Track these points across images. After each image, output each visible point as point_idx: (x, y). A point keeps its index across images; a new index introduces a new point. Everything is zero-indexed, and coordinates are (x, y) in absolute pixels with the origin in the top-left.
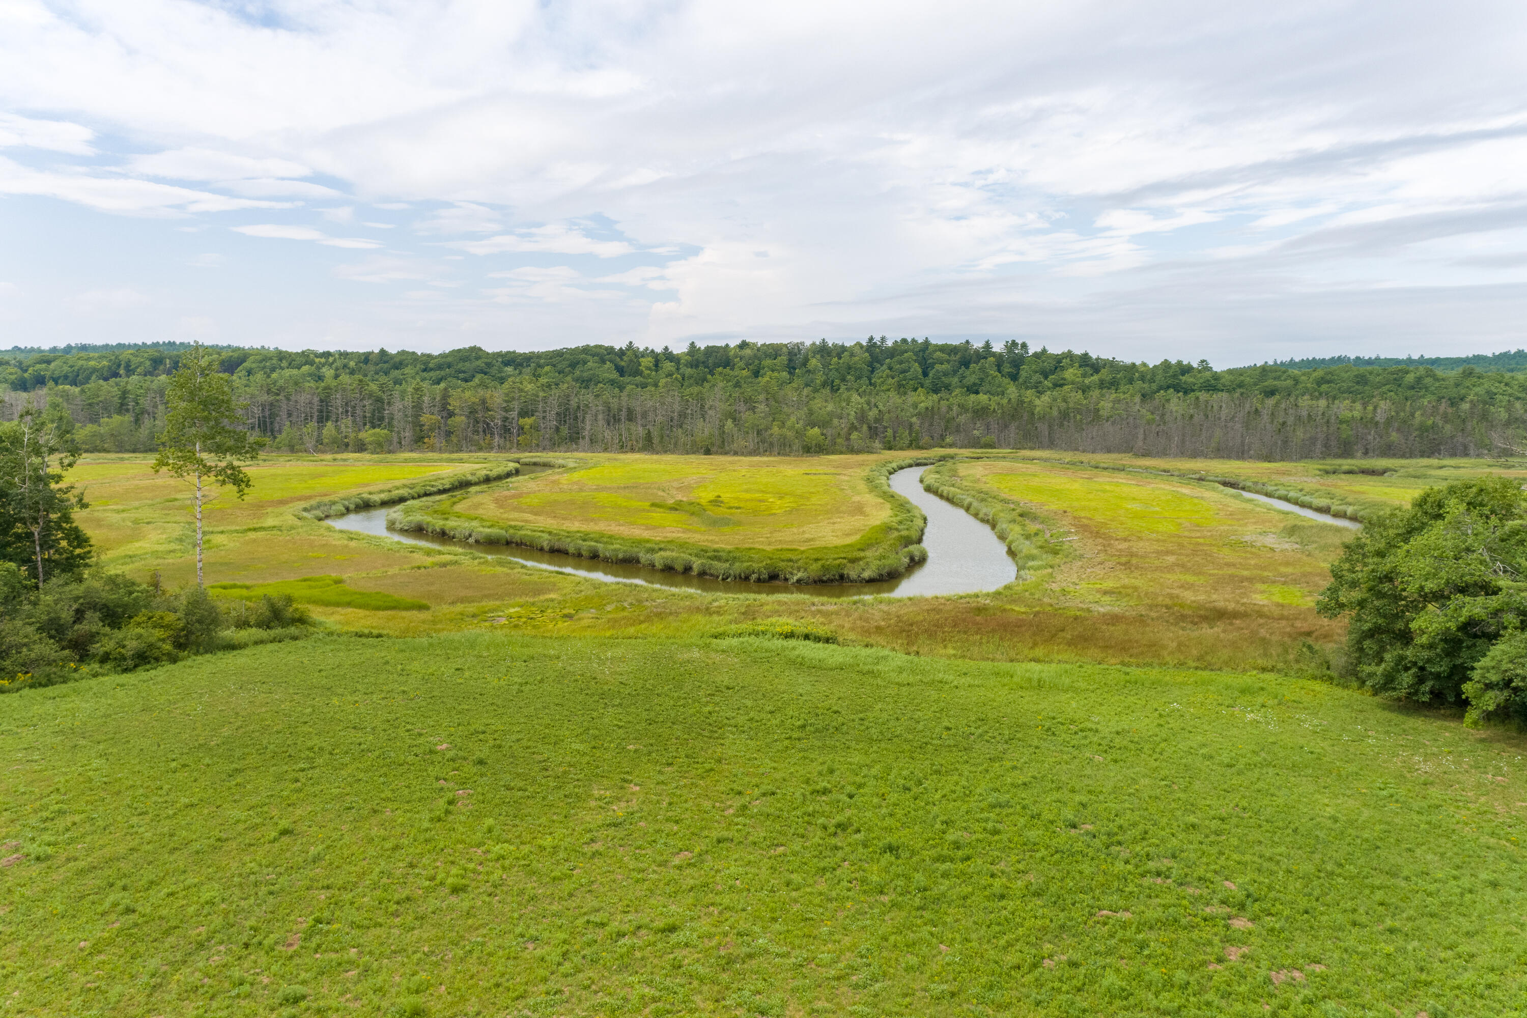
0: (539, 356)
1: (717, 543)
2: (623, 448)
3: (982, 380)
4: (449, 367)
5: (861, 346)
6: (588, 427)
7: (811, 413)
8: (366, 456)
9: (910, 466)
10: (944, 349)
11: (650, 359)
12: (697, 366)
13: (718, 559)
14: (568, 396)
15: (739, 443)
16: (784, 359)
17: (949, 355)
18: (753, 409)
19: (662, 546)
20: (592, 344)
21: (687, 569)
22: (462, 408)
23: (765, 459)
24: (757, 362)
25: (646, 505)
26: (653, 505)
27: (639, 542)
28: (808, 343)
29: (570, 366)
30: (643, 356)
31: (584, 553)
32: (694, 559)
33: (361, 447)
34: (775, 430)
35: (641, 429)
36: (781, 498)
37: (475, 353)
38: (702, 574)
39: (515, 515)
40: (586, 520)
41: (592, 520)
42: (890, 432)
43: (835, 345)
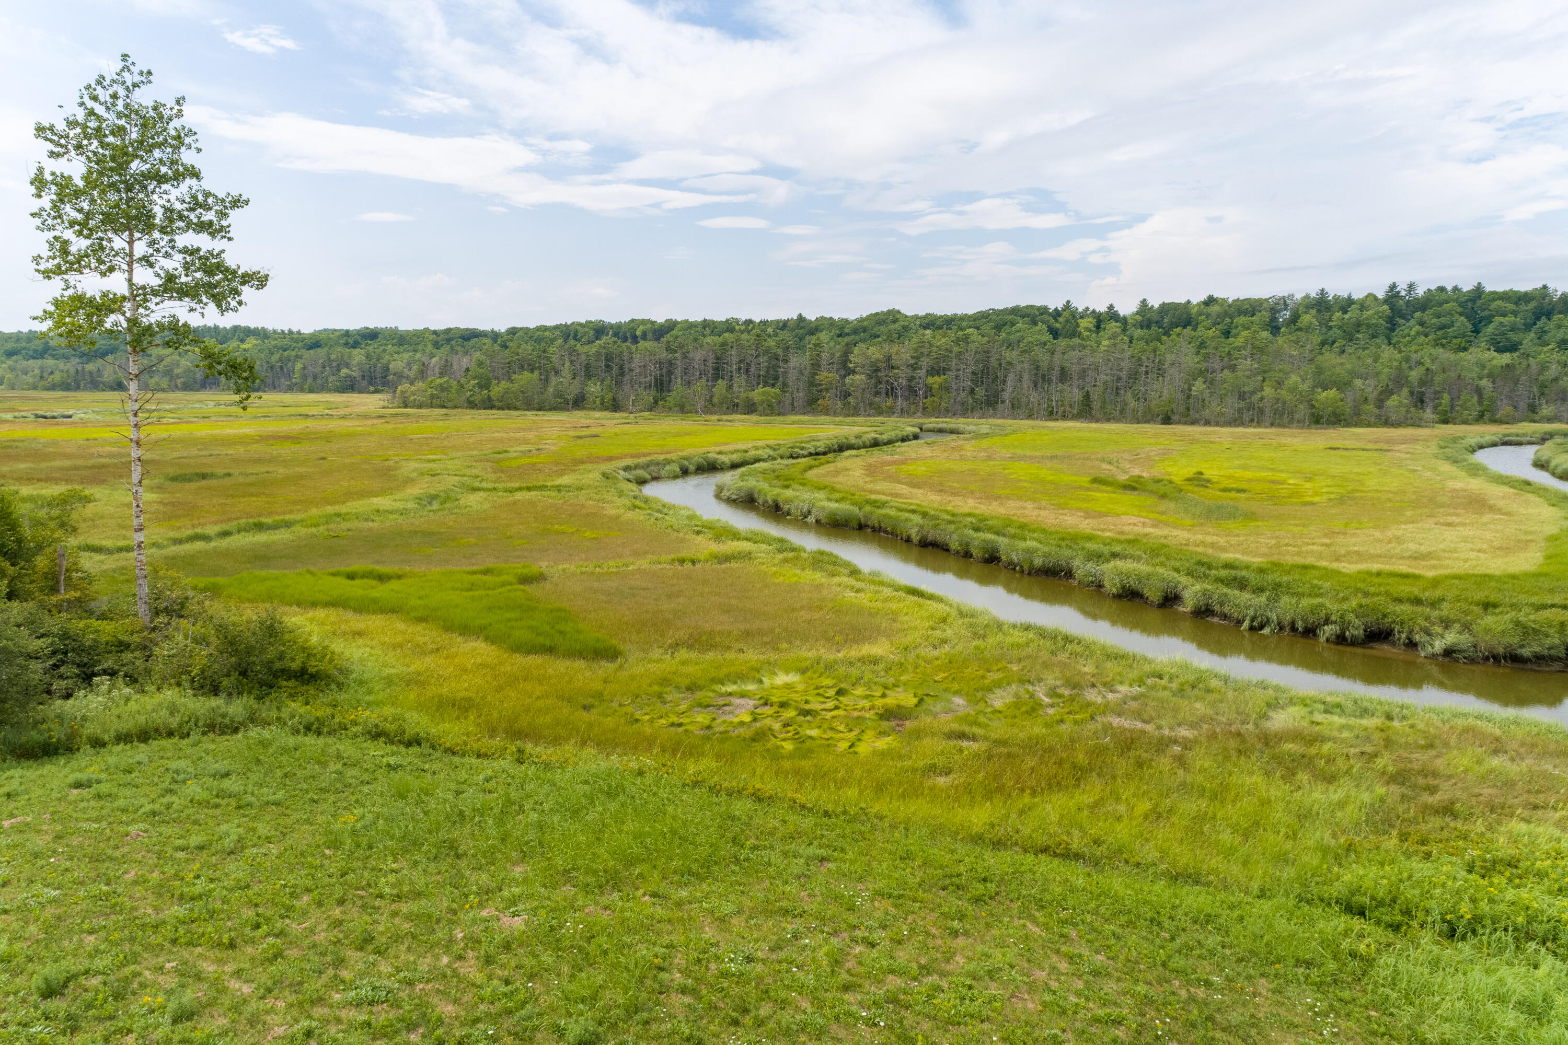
0: (964, 318)
1: (1223, 549)
2: (1051, 414)
4: (864, 331)
5: (1376, 298)
6: (1009, 389)
7: (1319, 371)
8: (754, 418)
9: (1494, 445)
10: (1506, 296)
11: (1090, 319)
12: (1149, 327)
13: (1242, 585)
14: (988, 352)
15: (1214, 407)
16: (1266, 315)
17: (1516, 303)
18: (1233, 368)
19: (1117, 549)
20: (1023, 305)
21: (1170, 599)
22: (863, 366)
23: (1251, 430)
24: (1228, 320)
25: (1085, 480)
26: (1095, 480)
27: (1073, 539)
28: (1299, 296)
29: (995, 327)
30: (1082, 317)
31: (975, 552)
32: (1184, 580)
33: (750, 408)
34: (1268, 391)
35: (1076, 390)
36: (1308, 480)
37: (893, 316)
38: (1203, 612)
39: (883, 486)
40: (987, 498)
41: (998, 498)
42: (1446, 398)
43: (1336, 298)
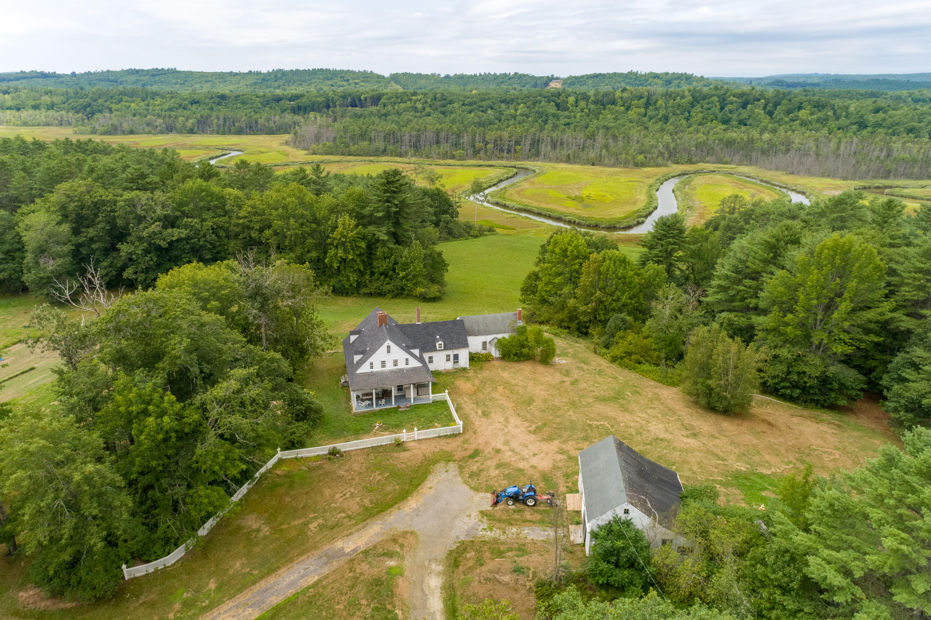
1: (585, 215)
2: (557, 160)
3: (750, 116)
6: (543, 149)
12: (597, 104)
13: (583, 220)
19: (569, 215)
25: (565, 197)
26: (568, 197)
30: (570, 96)
31: (547, 215)
32: (576, 219)
33: (453, 157)
34: (624, 155)
35: (565, 151)
36: (611, 195)
38: (578, 223)
39: (525, 200)
41: (548, 203)
42: (678, 155)
